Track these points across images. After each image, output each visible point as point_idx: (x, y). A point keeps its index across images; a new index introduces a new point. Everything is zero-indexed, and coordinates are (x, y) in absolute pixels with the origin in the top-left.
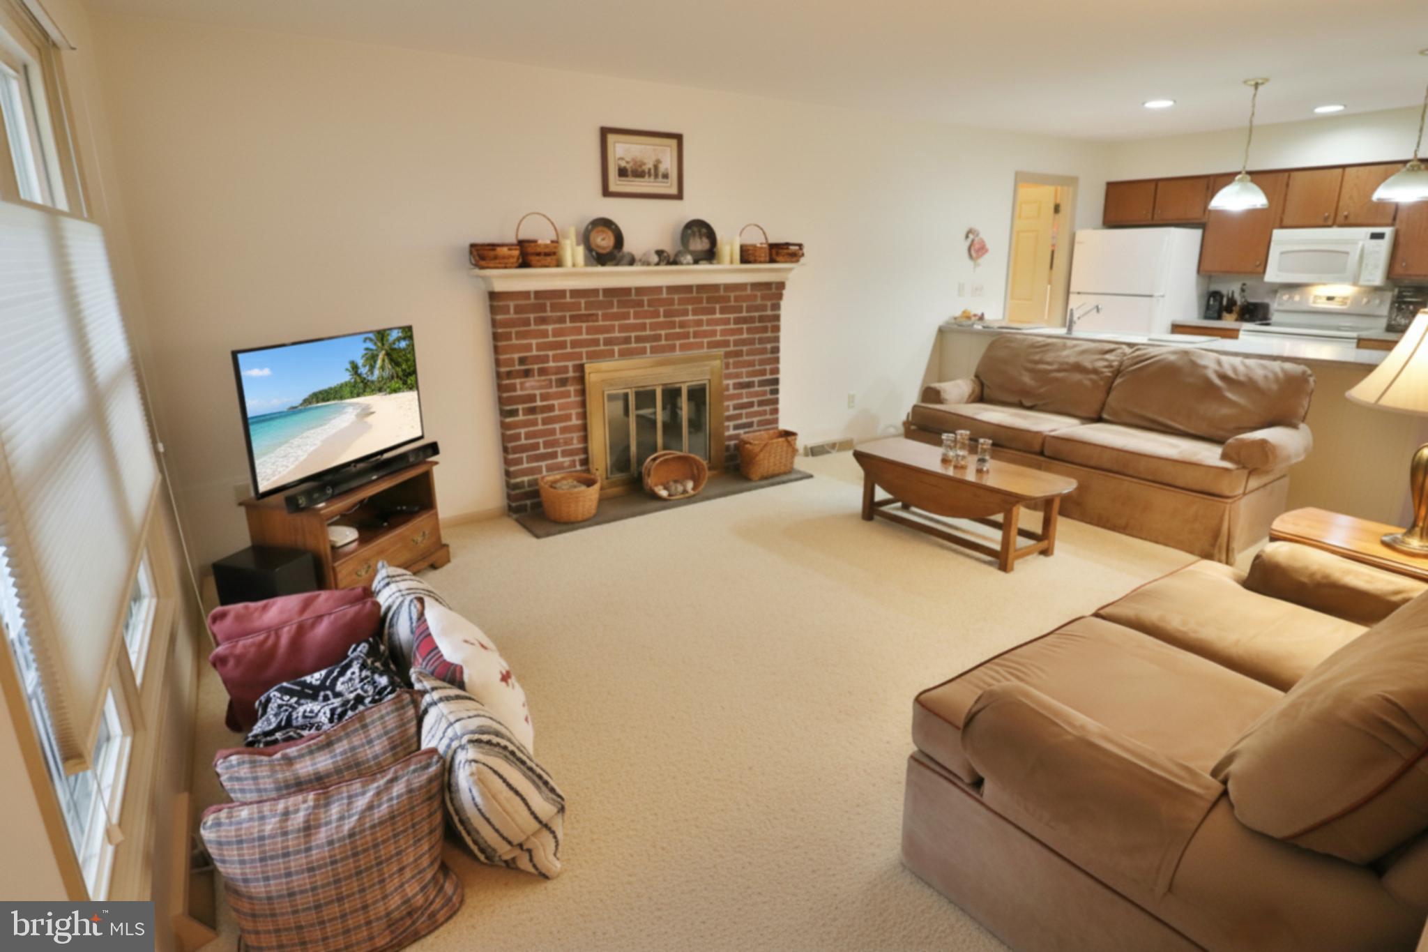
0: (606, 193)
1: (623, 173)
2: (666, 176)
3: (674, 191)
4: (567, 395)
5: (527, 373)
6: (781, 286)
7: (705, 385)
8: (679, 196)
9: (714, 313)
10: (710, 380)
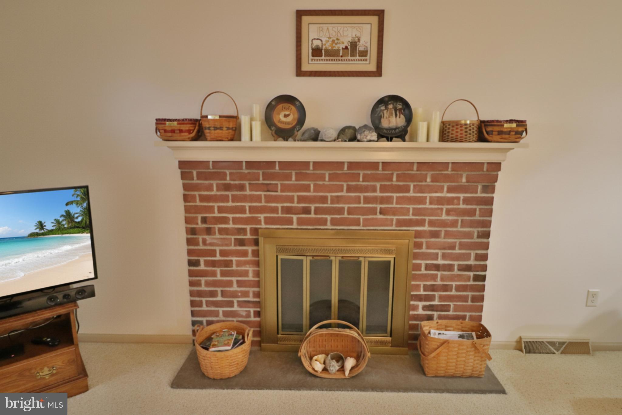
0: (300, 73)
1: (317, 52)
2: (364, 54)
3: (372, 67)
4: (245, 254)
5: (209, 231)
6: (497, 166)
7: (389, 262)
8: (378, 73)
9: (408, 191)
10: (395, 258)
